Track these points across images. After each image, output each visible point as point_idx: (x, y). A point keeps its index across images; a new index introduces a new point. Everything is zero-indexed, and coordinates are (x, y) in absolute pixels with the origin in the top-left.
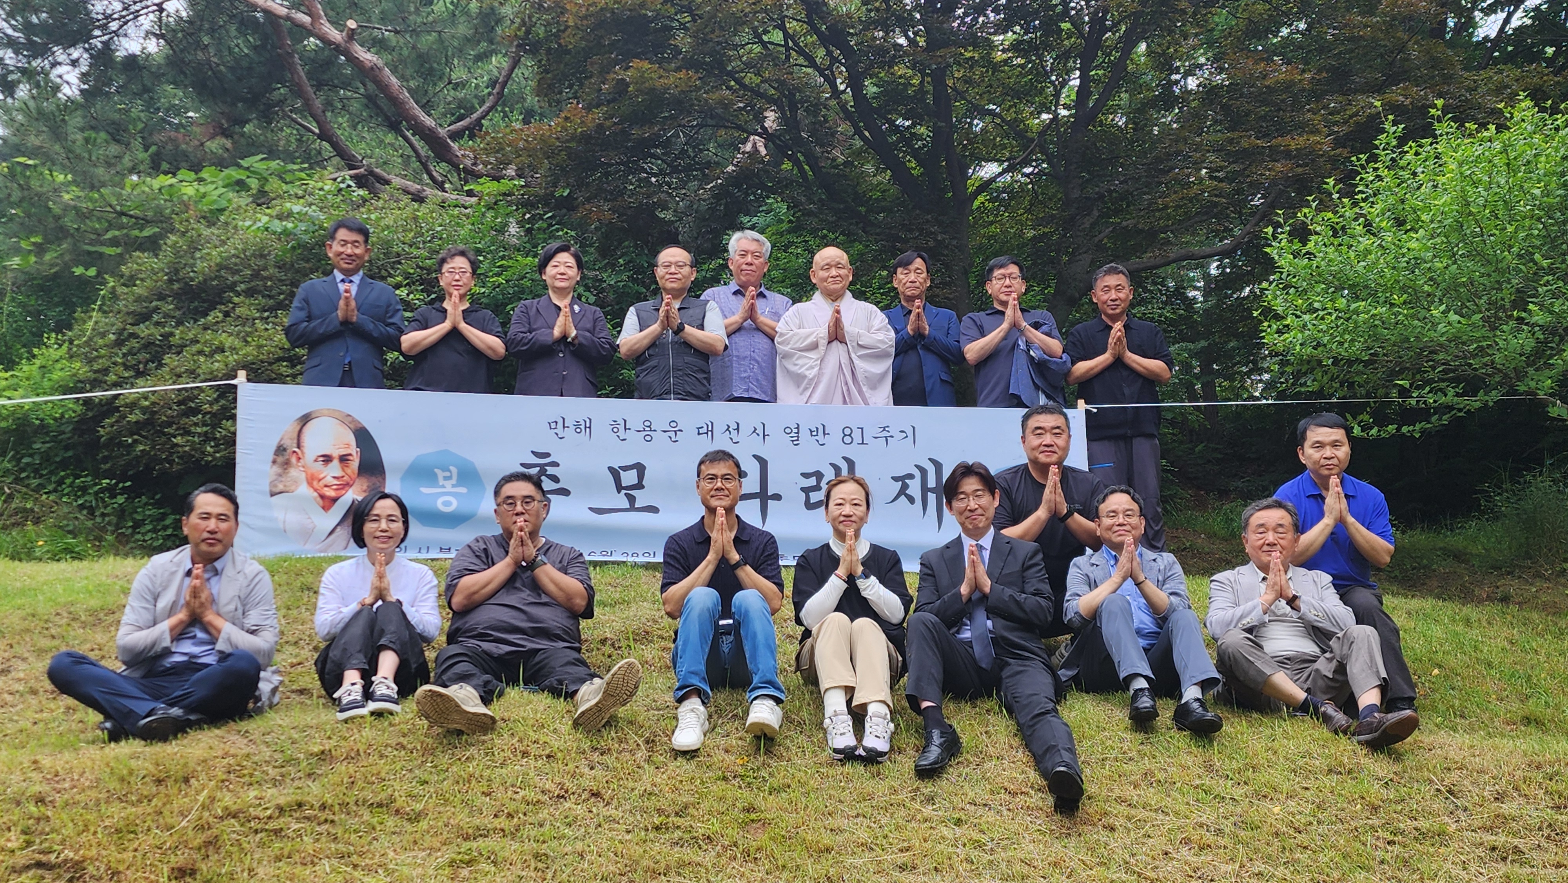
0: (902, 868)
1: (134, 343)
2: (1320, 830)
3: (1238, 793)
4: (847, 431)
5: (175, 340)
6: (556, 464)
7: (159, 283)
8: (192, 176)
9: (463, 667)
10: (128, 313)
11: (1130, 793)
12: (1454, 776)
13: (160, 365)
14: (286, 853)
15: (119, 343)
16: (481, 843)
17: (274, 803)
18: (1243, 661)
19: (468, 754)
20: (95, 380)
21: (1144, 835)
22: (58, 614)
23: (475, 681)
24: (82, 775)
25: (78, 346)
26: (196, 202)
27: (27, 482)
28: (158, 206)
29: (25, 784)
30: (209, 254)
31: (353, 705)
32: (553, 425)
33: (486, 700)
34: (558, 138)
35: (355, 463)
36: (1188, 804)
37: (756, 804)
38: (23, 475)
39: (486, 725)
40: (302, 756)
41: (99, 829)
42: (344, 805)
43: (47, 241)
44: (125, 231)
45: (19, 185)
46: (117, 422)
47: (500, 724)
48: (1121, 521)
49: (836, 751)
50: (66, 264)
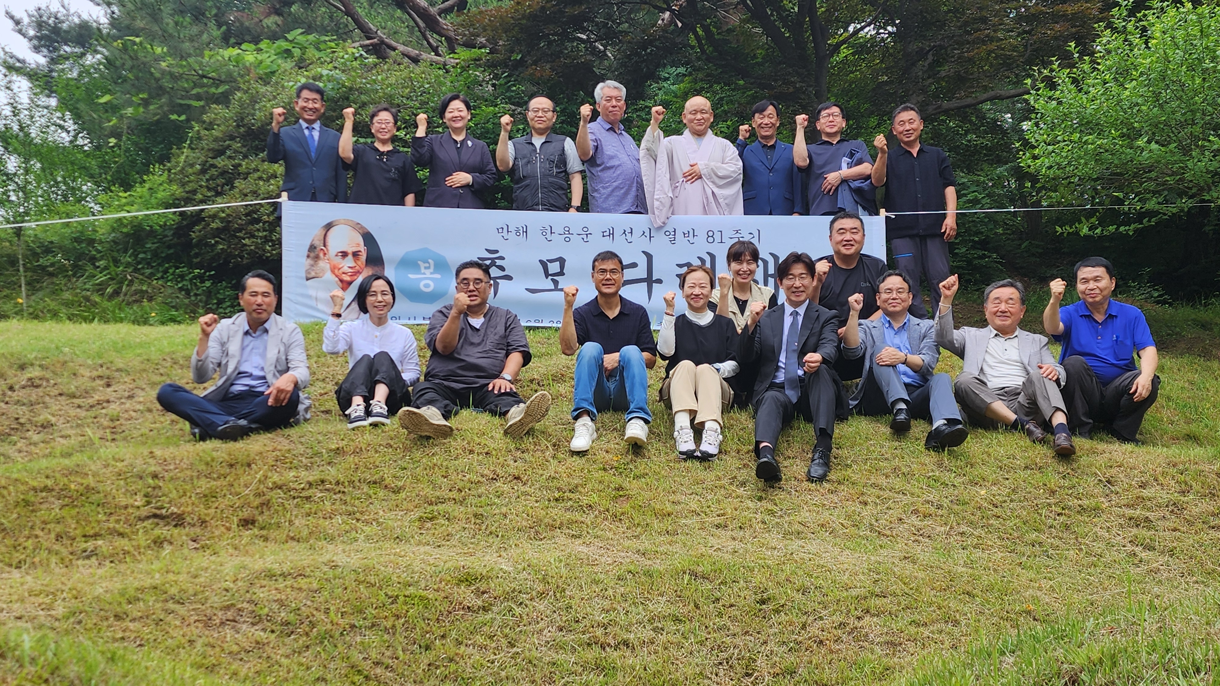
0: (718, 526)
1: (213, 171)
2: (1011, 506)
3: (958, 481)
4: (710, 234)
5: (243, 169)
6: (502, 258)
7: (231, 128)
8: (252, 47)
9: (430, 395)
10: (209, 150)
11: (882, 481)
12: (1114, 471)
13: (233, 188)
14: (313, 511)
15: (203, 171)
16: (440, 507)
17: (306, 480)
18: (972, 394)
19: (433, 451)
20: (187, 198)
21: (887, 508)
22: (164, 360)
23: (439, 405)
24: (181, 461)
25: (175, 174)
26: (255, 67)
27: (142, 271)
28: (228, 70)
29: (145, 466)
30: (265, 106)
31: (359, 419)
32: (500, 230)
33: (446, 416)
34: (512, 18)
35: (363, 257)
36: (922, 488)
37: (624, 485)
38: (140, 266)
39: (446, 433)
40: (324, 451)
41: (193, 495)
42: (351, 482)
43: (151, 97)
44: (206, 89)
45: (131, 57)
46: (204, 228)
47: (455, 432)
48: (894, 296)
49: (681, 453)
50: (164, 113)
